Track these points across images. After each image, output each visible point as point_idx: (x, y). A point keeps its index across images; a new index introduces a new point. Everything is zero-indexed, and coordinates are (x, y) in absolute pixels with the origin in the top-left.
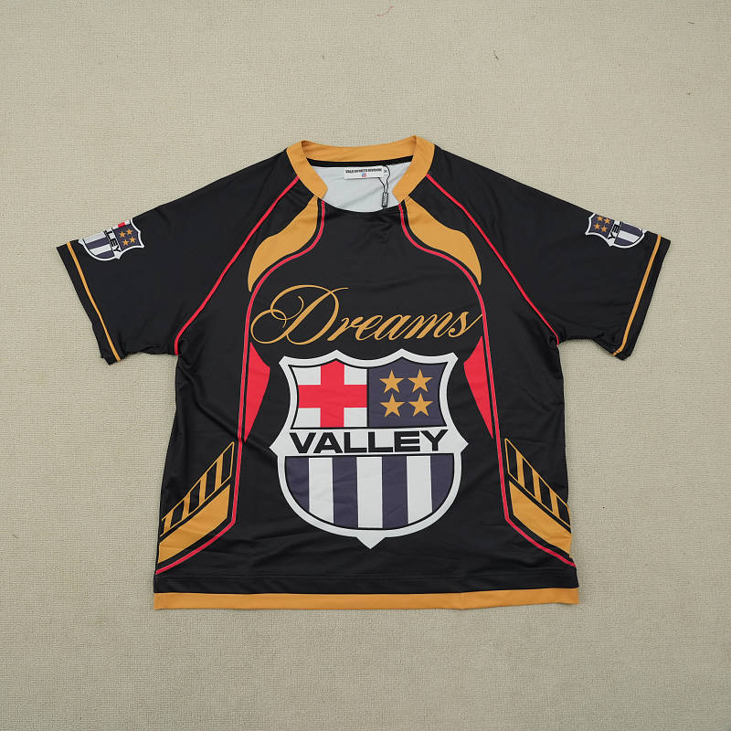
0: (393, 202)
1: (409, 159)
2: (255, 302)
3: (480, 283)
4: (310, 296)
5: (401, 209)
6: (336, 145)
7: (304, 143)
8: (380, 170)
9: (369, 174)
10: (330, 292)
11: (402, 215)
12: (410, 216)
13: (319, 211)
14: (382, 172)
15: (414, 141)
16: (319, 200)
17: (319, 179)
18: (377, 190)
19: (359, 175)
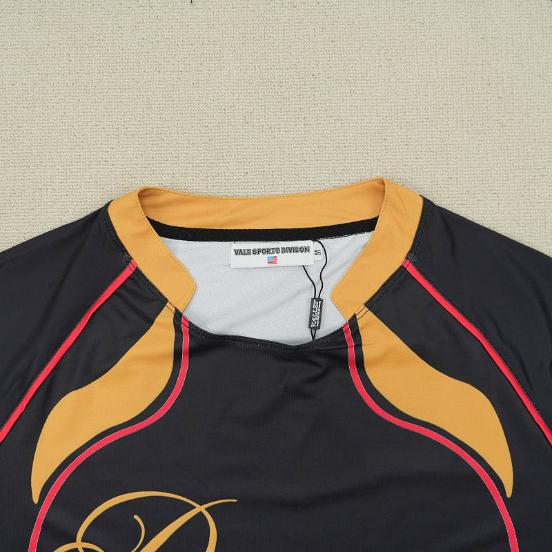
0: (333, 321)
1: (368, 225)
2: (46, 526)
3: (509, 494)
4: (158, 515)
5: (348, 335)
6: (213, 191)
7: (144, 194)
8: (306, 250)
9: (283, 259)
10: (200, 508)
11: (351, 352)
12: (368, 352)
13: (178, 340)
14: (309, 254)
15: (380, 188)
16: (178, 316)
17: (179, 268)
18: (299, 293)
19: (262, 259)
